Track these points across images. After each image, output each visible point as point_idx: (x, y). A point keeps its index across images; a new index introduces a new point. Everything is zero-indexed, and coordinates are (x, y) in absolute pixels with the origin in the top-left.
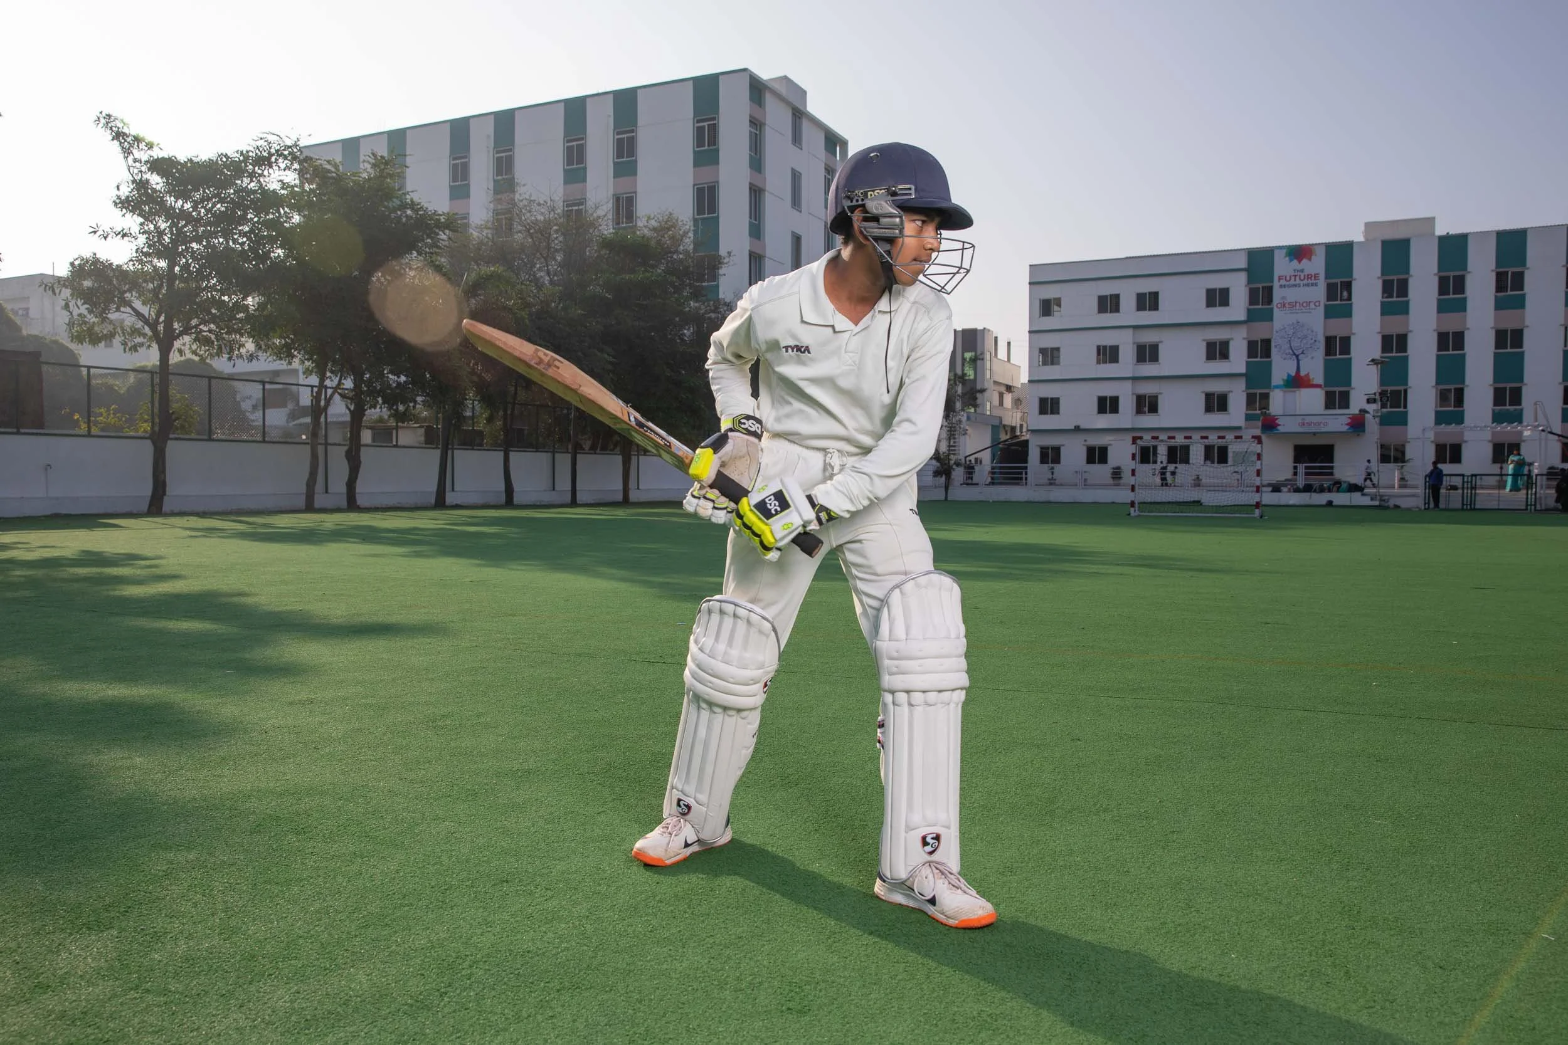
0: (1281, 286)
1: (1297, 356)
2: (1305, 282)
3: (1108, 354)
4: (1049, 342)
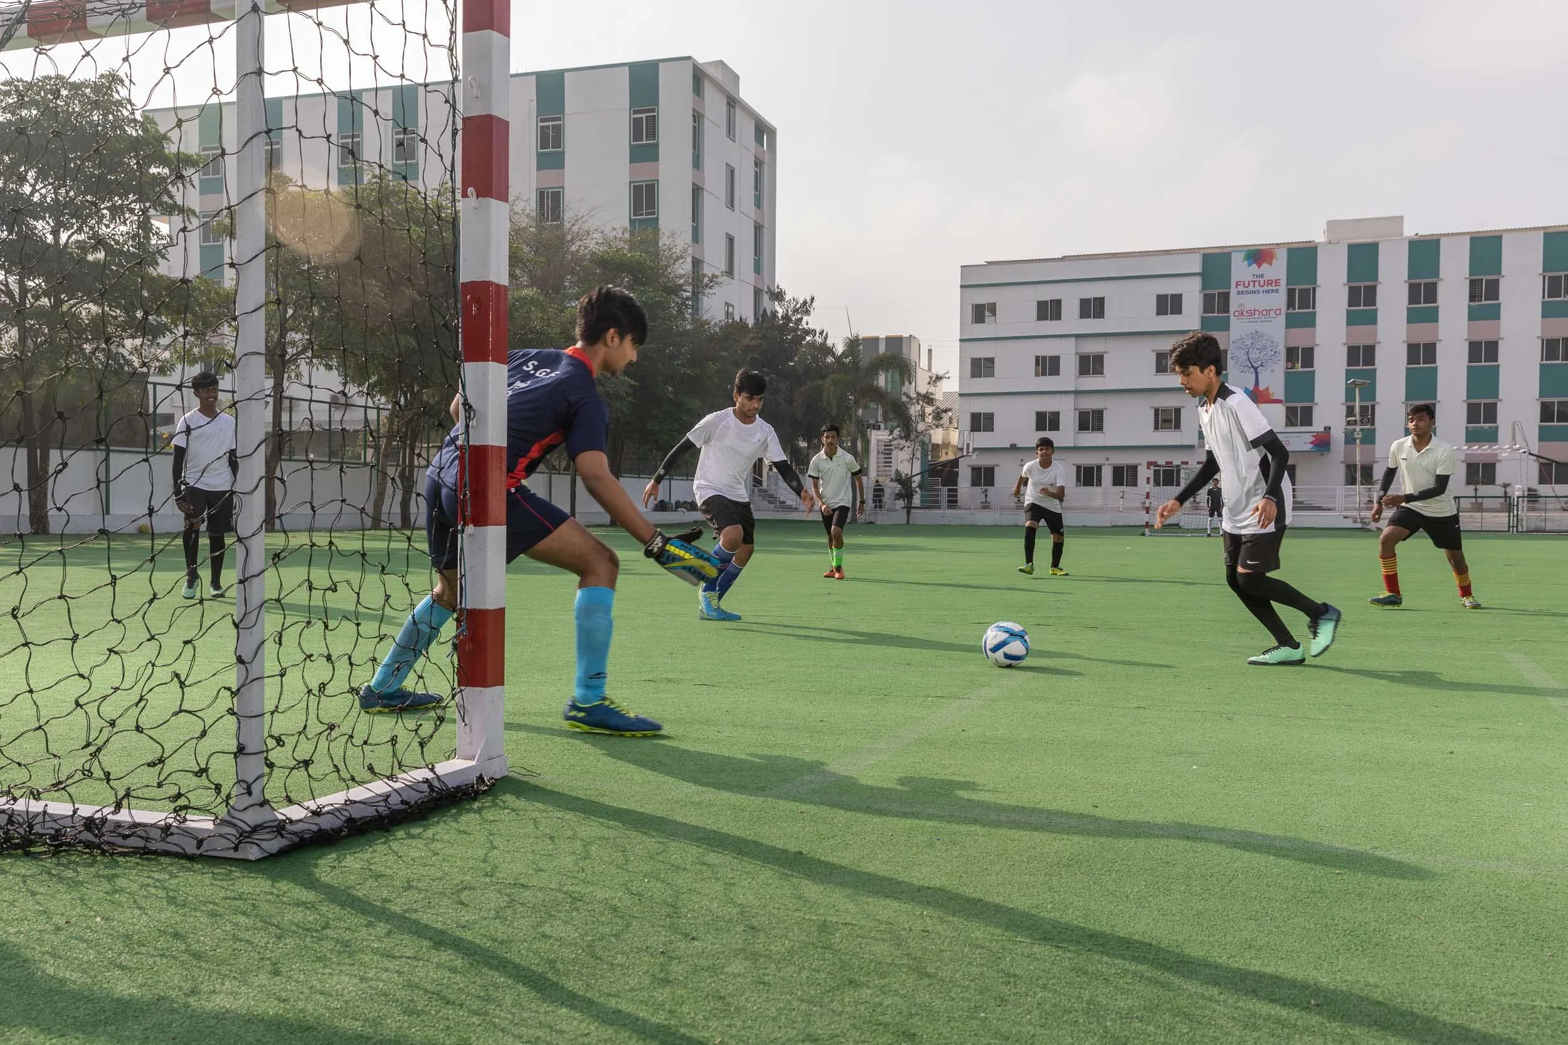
0: (1238, 293)
1: (1256, 369)
2: (1266, 288)
3: (1048, 366)
4: (982, 351)
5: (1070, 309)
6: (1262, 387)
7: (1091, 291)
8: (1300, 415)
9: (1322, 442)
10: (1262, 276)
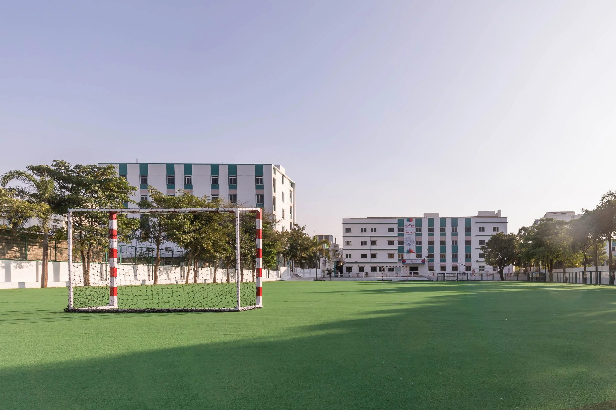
0: (406, 228)
1: (410, 245)
2: (411, 227)
3: (364, 243)
4: (348, 239)
5: (369, 230)
6: (411, 249)
7: (374, 226)
8: (419, 256)
9: (424, 262)
10: (410, 224)
